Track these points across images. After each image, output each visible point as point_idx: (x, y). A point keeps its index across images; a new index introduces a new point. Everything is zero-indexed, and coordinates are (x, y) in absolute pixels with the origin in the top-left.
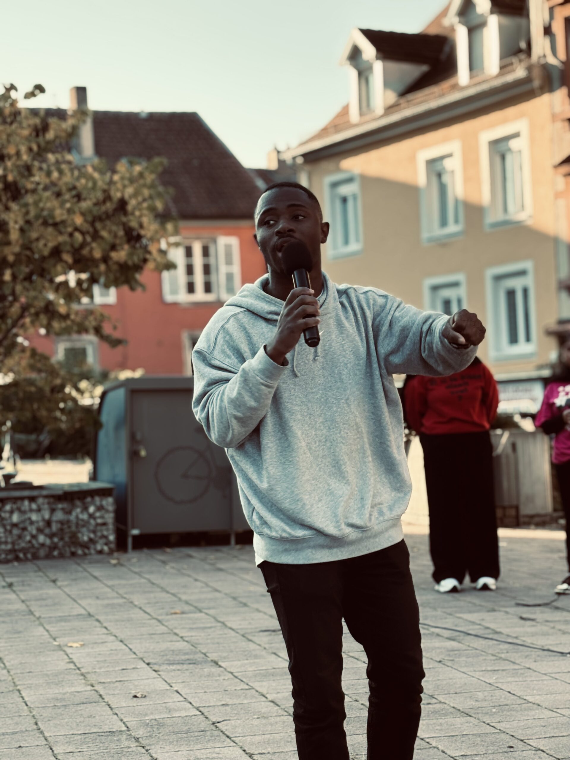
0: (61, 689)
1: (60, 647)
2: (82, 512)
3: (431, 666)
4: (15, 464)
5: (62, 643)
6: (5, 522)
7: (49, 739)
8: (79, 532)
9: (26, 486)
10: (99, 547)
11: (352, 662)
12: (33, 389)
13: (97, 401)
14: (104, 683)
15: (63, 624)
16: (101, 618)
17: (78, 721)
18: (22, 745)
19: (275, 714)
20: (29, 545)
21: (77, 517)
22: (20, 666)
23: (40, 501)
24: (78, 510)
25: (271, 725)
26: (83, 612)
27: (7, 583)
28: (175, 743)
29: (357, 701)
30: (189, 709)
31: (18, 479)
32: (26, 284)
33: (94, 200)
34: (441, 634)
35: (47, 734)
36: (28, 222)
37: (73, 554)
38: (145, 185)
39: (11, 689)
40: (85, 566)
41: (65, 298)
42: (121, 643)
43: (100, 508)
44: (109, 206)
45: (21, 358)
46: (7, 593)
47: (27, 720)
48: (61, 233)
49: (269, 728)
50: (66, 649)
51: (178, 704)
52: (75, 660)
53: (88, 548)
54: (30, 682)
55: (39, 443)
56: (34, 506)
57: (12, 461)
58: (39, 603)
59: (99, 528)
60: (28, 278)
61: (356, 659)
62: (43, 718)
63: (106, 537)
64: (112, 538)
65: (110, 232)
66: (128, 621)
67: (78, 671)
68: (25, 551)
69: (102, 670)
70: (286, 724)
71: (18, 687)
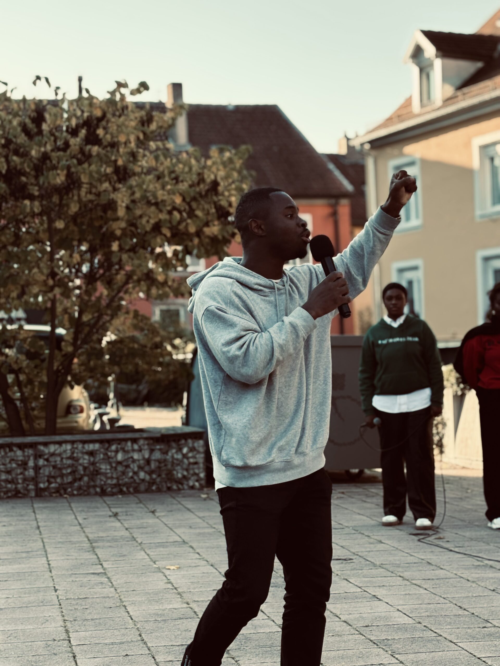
0: (161, 605)
1: (159, 570)
2: (177, 452)
3: (486, 594)
4: (118, 410)
5: (160, 566)
6: (111, 460)
7: (152, 649)
8: (174, 470)
9: (129, 429)
10: (191, 483)
11: (415, 589)
12: (136, 346)
13: (190, 356)
14: (198, 601)
15: (162, 549)
16: (194, 545)
17: (176, 634)
18: (128, 654)
19: (348, 633)
20: (132, 480)
21: (173, 457)
22: (125, 585)
23: (141, 442)
24: (174, 451)
25: (345, 642)
26: (178, 539)
27: (113, 513)
28: (261, 655)
29: (420, 623)
30: (272, 626)
31: (121, 423)
32: (131, 254)
33: (190, 182)
34: (494, 566)
35: (149, 645)
36: (133, 201)
37: (169, 489)
38: (234, 169)
39: (118, 604)
40: (179, 499)
41: (162, 267)
42: (212, 567)
43: (192, 449)
44: (203, 188)
45: (125, 318)
46: (113, 522)
47: (132, 632)
48: (161, 211)
49: (343, 645)
50: (164, 571)
51: (263, 621)
52: (172, 581)
53: (182, 484)
54: (134, 599)
55: (139, 392)
56: (136, 447)
57: (115, 407)
58: (140, 530)
59: (191, 466)
60: (133, 249)
61: (419, 586)
62: (146, 631)
63: (197, 475)
64: (202, 475)
65: (203, 210)
66: (218, 548)
67: (175, 591)
68: (127, 485)
69: (197, 590)
70: (358, 641)
71: (124, 604)
